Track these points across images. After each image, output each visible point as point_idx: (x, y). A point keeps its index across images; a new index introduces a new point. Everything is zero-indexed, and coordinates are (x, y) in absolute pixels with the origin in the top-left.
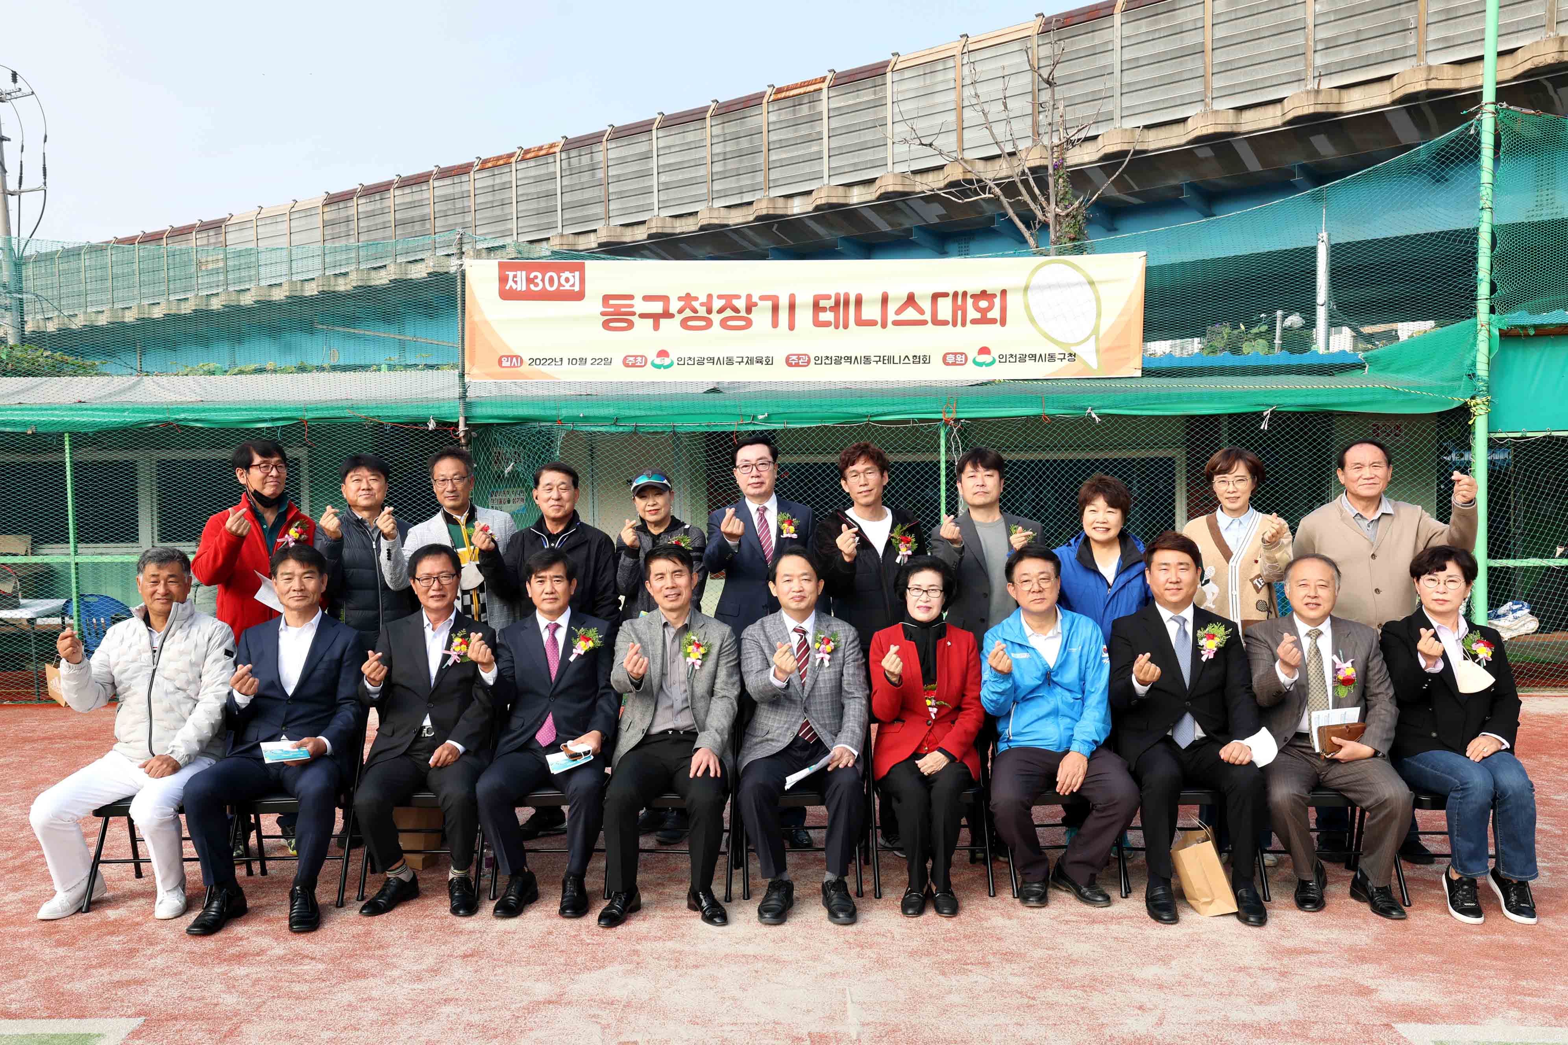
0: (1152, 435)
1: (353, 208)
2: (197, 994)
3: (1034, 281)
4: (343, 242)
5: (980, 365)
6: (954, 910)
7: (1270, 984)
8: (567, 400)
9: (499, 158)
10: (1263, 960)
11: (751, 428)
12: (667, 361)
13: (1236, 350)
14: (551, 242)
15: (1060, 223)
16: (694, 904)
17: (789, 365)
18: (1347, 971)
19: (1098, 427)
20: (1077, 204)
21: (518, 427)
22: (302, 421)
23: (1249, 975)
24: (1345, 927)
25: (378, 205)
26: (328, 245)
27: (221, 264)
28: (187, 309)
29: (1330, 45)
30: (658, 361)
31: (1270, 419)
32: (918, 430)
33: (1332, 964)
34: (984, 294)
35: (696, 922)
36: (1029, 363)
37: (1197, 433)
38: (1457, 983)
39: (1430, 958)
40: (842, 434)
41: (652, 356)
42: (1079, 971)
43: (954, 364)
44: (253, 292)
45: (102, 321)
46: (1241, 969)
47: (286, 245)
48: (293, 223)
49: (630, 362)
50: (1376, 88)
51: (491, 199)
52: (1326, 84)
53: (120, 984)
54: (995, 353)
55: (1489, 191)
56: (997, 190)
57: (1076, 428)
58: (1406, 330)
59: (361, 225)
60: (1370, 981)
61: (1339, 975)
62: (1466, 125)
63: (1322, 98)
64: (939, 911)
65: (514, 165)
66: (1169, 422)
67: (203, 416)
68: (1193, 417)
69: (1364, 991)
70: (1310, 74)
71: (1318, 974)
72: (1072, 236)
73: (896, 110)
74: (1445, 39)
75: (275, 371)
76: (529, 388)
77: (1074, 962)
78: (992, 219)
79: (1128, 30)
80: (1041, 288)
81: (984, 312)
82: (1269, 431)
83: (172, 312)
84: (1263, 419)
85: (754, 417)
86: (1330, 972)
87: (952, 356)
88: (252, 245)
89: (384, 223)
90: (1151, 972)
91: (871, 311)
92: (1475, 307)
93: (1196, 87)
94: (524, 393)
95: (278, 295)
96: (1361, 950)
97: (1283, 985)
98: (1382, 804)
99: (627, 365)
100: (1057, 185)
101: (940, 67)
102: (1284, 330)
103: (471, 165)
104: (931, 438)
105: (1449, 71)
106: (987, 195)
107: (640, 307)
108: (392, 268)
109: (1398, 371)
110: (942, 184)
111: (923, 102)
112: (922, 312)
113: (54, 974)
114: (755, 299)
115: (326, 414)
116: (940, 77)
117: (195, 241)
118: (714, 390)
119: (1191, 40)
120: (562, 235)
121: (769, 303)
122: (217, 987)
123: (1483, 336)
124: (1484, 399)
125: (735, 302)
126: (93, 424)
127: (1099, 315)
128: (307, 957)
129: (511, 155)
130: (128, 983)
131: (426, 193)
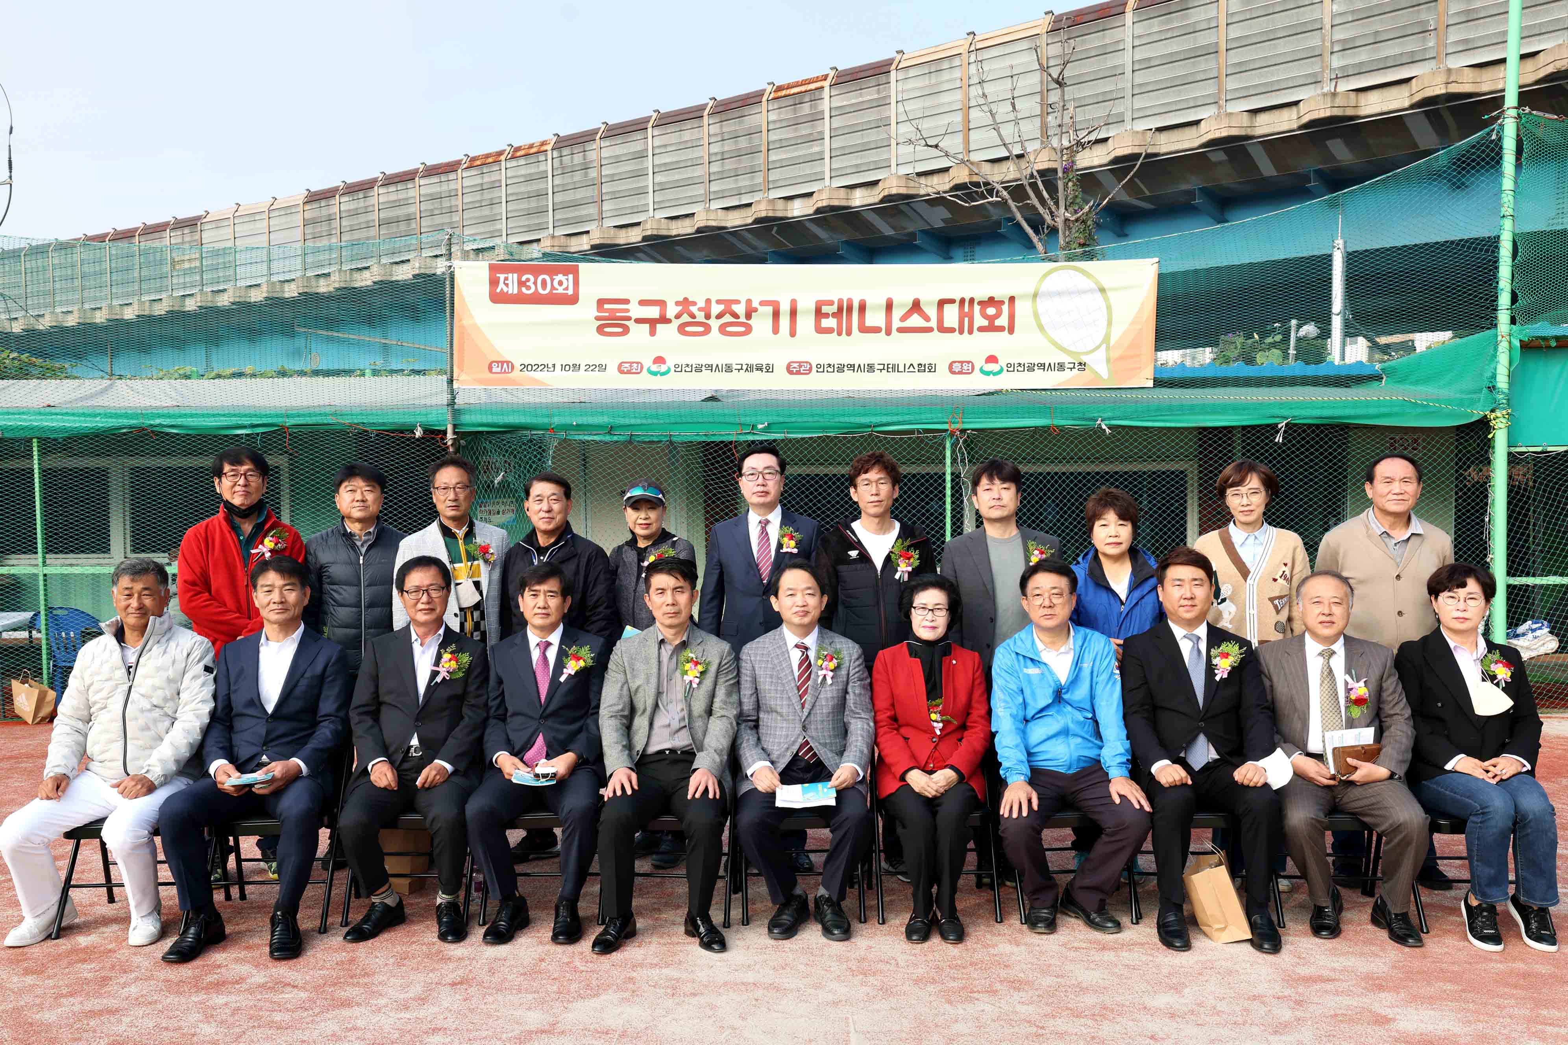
0: (1163, 447)
1: (336, 206)
2: (173, 1024)
3: (1043, 288)
4: (324, 242)
5: (987, 373)
6: (959, 935)
7: (1285, 1013)
8: (559, 407)
9: (487, 156)
10: (1277, 989)
11: (750, 438)
12: (663, 368)
13: (1250, 361)
14: (542, 244)
15: (1070, 228)
16: (692, 930)
17: (791, 372)
18: (1365, 1000)
19: (1108, 438)
20: (1086, 209)
21: (509, 436)
22: (283, 427)
23: (1263, 1003)
24: (1362, 954)
25: (362, 204)
26: (309, 243)
27: (198, 264)
28: (160, 310)
29: (1347, 47)
30: (654, 368)
31: (1285, 432)
32: (922, 441)
33: (1348, 993)
34: (991, 301)
35: (693, 947)
36: (1038, 372)
37: (1210, 445)
38: (1476, 1012)
39: (1449, 987)
40: (844, 445)
41: (648, 363)
42: (1089, 1000)
43: (960, 373)
44: (230, 292)
45: (71, 321)
46: (1255, 998)
47: (266, 245)
48: (272, 222)
49: (626, 369)
50: (1394, 91)
51: (478, 198)
52: (1344, 86)
53: (92, 1014)
54: (1003, 362)
55: (1511, 198)
56: (1005, 193)
57: (1085, 439)
58: (1423, 340)
59: (344, 223)
60: (1389, 1011)
61: (1355, 1004)
62: (1487, 130)
63: (1339, 101)
64: (944, 937)
65: (503, 163)
66: (1182, 433)
67: (179, 421)
68: (1205, 429)
69: (1382, 1021)
70: (1327, 75)
71: (1334, 1003)
72: (1082, 241)
73: (901, 109)
74: (1466, 41)
75: (254, 375)
76: (520, 395)
77: (1083, 990)
78: (998, 224)
79: (1140, 29)
80: (1050, 295)
81: (992, 319)
82: (1284, 444)
83: (146, 313)
84: (1277, 432)
85: (754, 427)
86: (1347, 1001)
87: (959, 365)
88: (230, 244)
89: (368, 222)
90: (1163, 1000)
91: (876, 318)
92: (1496, 318)
93: (1209, 89)
94: (515, 400)
95: (257, 296)
96: (1378, 978)
97: (1299, 1014)
98: (1397, 829)
99: (621, 372)
100: (1066, 189)
101: (946, 65)
102: (1299, 340)
103: (458, 163)
104: (937, 449)
105: (1469, 74)
106: (995, 199)
107: (636, 311)
108: (375, 269)
109: (1416, 383)
110: (947, 187)
111: (929, 102)
112: (927, 319)
113: (23, 1003)
114: (755, 304)
115: (309, 420)
116: (946, 76)
117: (169, 239)
118: (712, 399)
119: (1204, 39)
120: (553, 237)
121: (770, 309)
122: (194, 1017)
123: (1503, 346)
124: (1504, 412)
125: (735, 308)
126: (64, 430)
127: (1110, 323)
128: (289, 984)
129: (501, 153)
130: (100, 1013)
131: (412, 191)
